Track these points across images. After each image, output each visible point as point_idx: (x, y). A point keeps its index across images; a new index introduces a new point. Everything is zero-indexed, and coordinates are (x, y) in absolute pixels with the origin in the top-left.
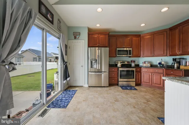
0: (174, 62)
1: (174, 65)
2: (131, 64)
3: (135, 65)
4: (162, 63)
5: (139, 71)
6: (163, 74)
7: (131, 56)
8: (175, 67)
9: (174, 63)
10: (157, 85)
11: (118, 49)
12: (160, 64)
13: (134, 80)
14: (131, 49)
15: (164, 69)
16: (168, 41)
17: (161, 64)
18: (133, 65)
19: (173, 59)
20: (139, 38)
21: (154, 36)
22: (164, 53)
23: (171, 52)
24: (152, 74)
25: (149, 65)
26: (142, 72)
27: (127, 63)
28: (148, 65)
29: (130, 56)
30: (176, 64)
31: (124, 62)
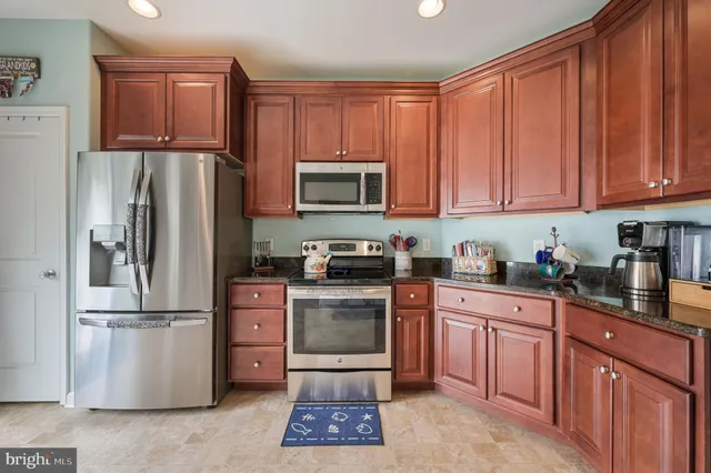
0: (626, 251)
1: (629, 269)
2: (394, 259)
3: (415, 261)
4: (556, 256)
5: (416, 303)
6: (555, 335)
7: (382, 207)
8: (636, 284)
9: (630, 258)
10: (516, 404)
11: (301, 168)
12: (544, 257)
13: (384, 359)
14: (381, 168)
15: (560, 302)
16: (590, 106)
17: (552, 262)
18: (402, 261)
19: (621, 227)
20: (433, 106)
21: (508, 81)
22: (563, 191)
23: (608, 180)
24: (486, 328)
25: (484, 265)
26: (436, 307)
27: (366, 253)
28: (480, 263)
29: (372, 207)
30: (637, 265)
31: (352, 248)
